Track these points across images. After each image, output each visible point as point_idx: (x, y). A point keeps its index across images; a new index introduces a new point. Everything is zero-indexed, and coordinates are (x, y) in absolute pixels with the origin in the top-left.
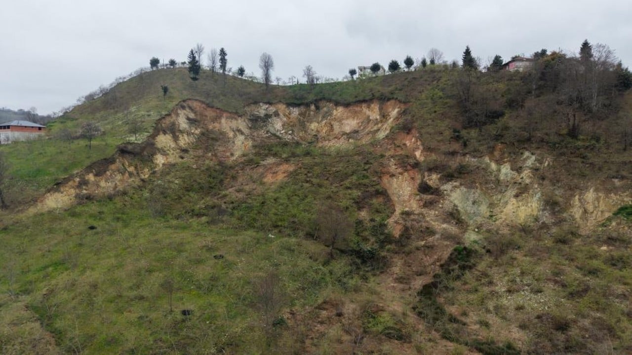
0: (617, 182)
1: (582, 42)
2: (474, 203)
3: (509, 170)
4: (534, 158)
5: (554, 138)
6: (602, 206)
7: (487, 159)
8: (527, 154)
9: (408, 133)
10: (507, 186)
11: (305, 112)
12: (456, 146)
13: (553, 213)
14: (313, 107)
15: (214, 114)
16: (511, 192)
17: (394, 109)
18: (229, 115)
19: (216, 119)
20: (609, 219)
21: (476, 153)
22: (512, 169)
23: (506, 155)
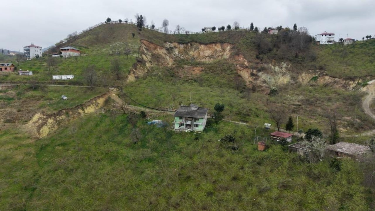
0: (311, 71)
1: (294, 24)
2: (270, 78)
3: (278, 68)
4: (285, 64)
5: (291, 58)
6: (307, 78)
7: (270, 65)
8: (283, 63)
9: (239, 56)
10: (278, 73)
11: (187, 47)
12: (258, 61)
13: (294, 80)
14: (189, 45)
15: (154, 46)
16: (280, 75)
17: (227, 46)
18: (160, 47)
19: (155, 49)
20: (309, 81)
21: (266, 63)
22: (279, 68)
23: (276, 63)
